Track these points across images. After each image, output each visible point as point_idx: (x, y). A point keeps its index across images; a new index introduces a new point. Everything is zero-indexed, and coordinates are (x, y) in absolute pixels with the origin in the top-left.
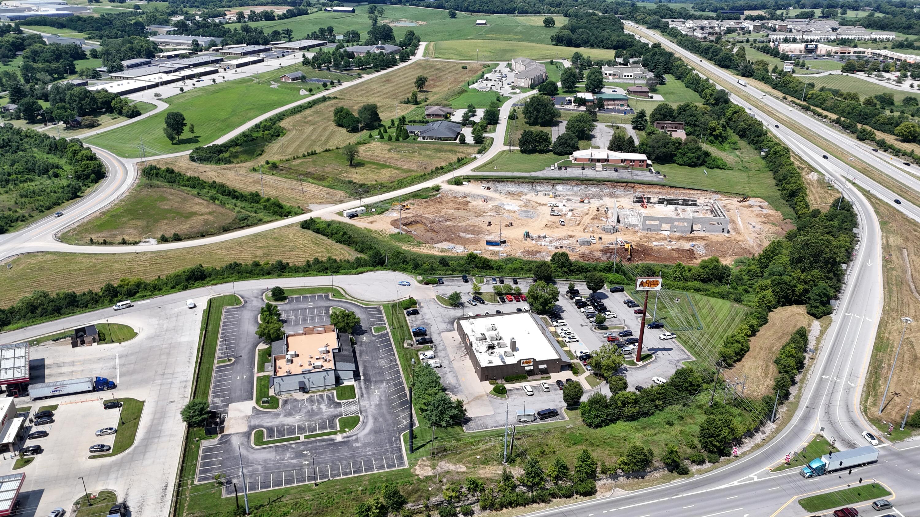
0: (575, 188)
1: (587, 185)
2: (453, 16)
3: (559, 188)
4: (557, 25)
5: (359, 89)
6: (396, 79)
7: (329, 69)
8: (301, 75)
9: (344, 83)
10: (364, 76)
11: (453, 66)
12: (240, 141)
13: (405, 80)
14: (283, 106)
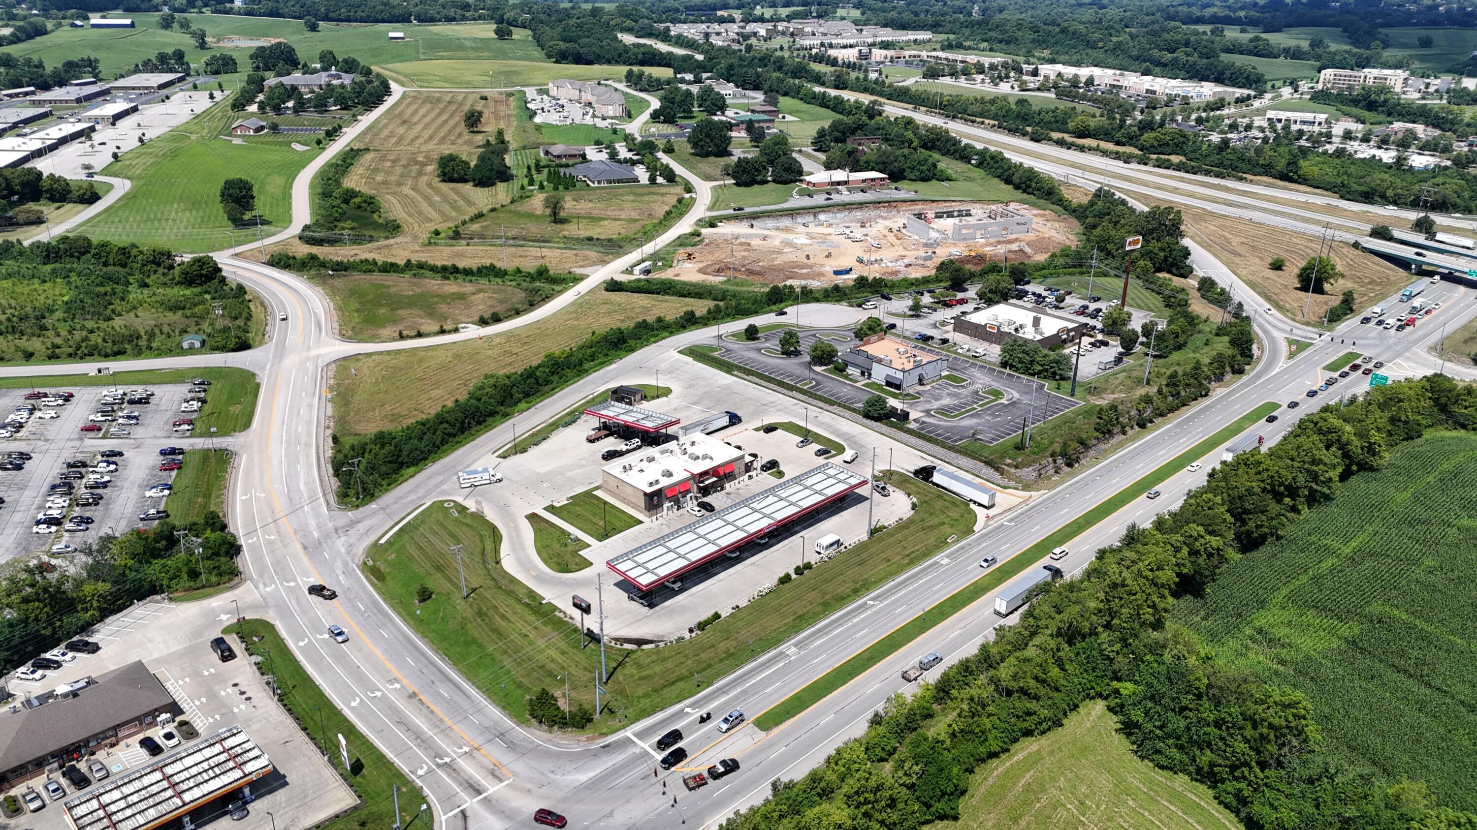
0: (838, 215)
1: (851, 210)
2: (313, 28)
3: (822, 217)
4: (514, 37)
5: (382, 136)
6: (415, 120)
7: (296, 111)
8: (264, 124)
9: (344, 130)
10: (359, 117)
11: (465, 97)
12: (336, 215)
13: (428, 119)
14: (304, 167)
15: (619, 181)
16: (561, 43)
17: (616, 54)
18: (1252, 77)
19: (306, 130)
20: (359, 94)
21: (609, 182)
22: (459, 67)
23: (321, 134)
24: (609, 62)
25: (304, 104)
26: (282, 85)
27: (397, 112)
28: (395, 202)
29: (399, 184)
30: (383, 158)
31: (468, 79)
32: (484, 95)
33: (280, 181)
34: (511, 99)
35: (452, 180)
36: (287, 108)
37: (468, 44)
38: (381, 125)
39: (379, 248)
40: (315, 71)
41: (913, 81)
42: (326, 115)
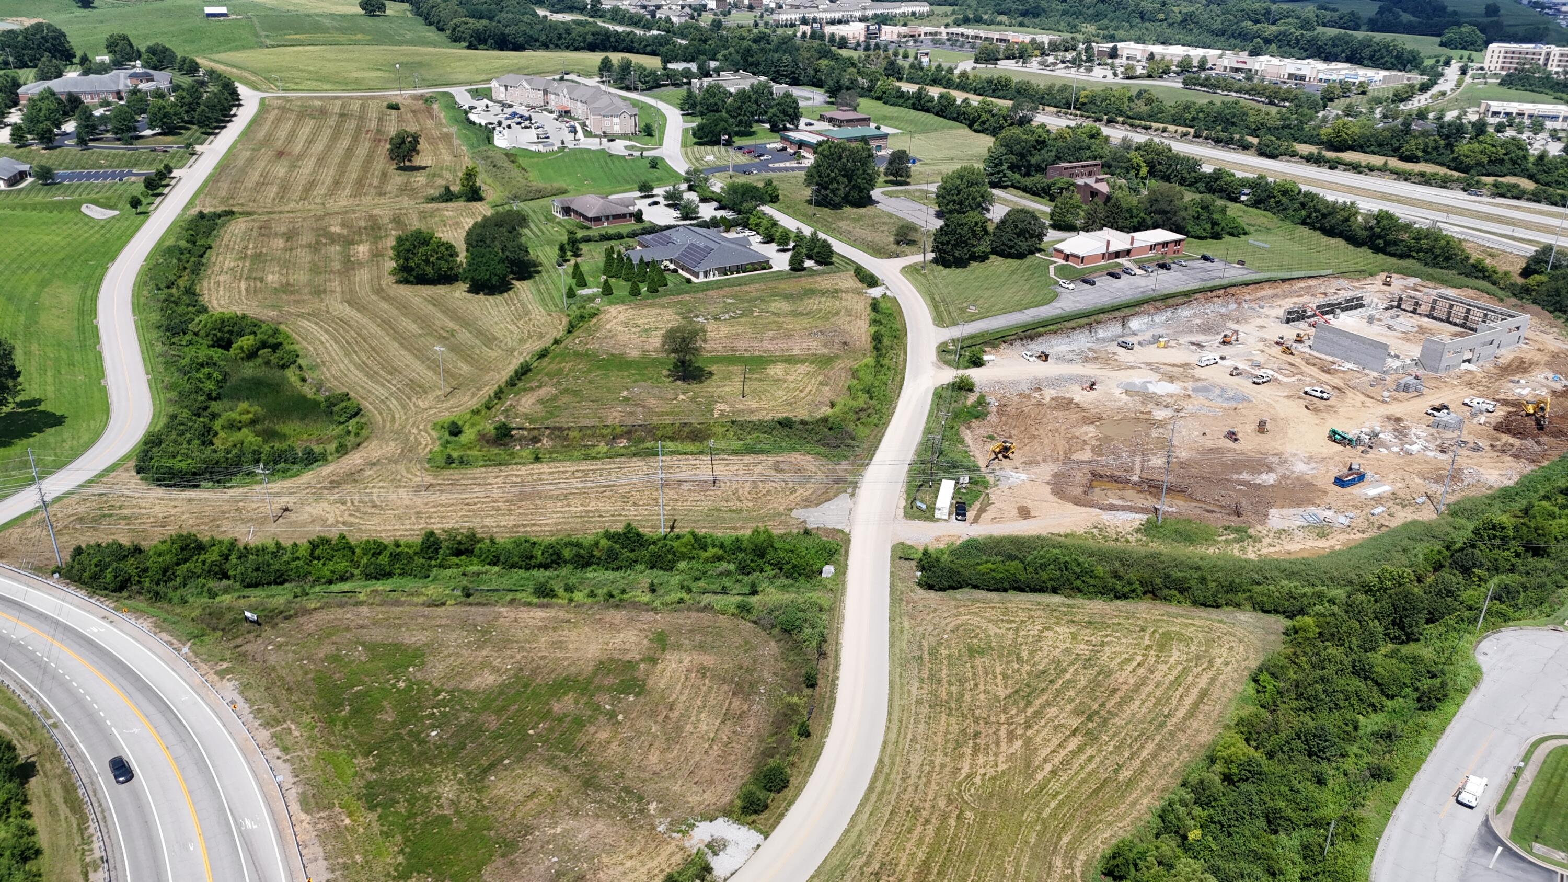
1: (1176, 307)
2: (86, 3)
4: (388, 12)
5: (250, 183)
6: (297, 148)
7: (83, 139)
8: (26, 167)
9: (176, 173)
10: (198, 148)
11: (363, 106)
12: (210, 386)
13: (319, 147)
14: (113, 259)
15: (740, 269)
16: (471, 20)
17: (554, 35)
18: (1406, 55)
19: (105, 176)
20: (191, 108)
21: (724, 271)
22: (333, 56)
23: (136, 186)
24: (546, 46)
25: (94, 127)
26: (53, 94)
27: (261, 134)
28: (324, 337)
29: (318, 292)
30: (265, 231)
31: (355, 75)
32: (394, 101)
33: (68, 295)
34: (435, 106)
35: (423, 280)
36: (65, 134)
37: (327, 22)
38: (241, 162)
39: (335, 484)
40: (102, 69)
41: (966, 65)
42: (138, 144)
